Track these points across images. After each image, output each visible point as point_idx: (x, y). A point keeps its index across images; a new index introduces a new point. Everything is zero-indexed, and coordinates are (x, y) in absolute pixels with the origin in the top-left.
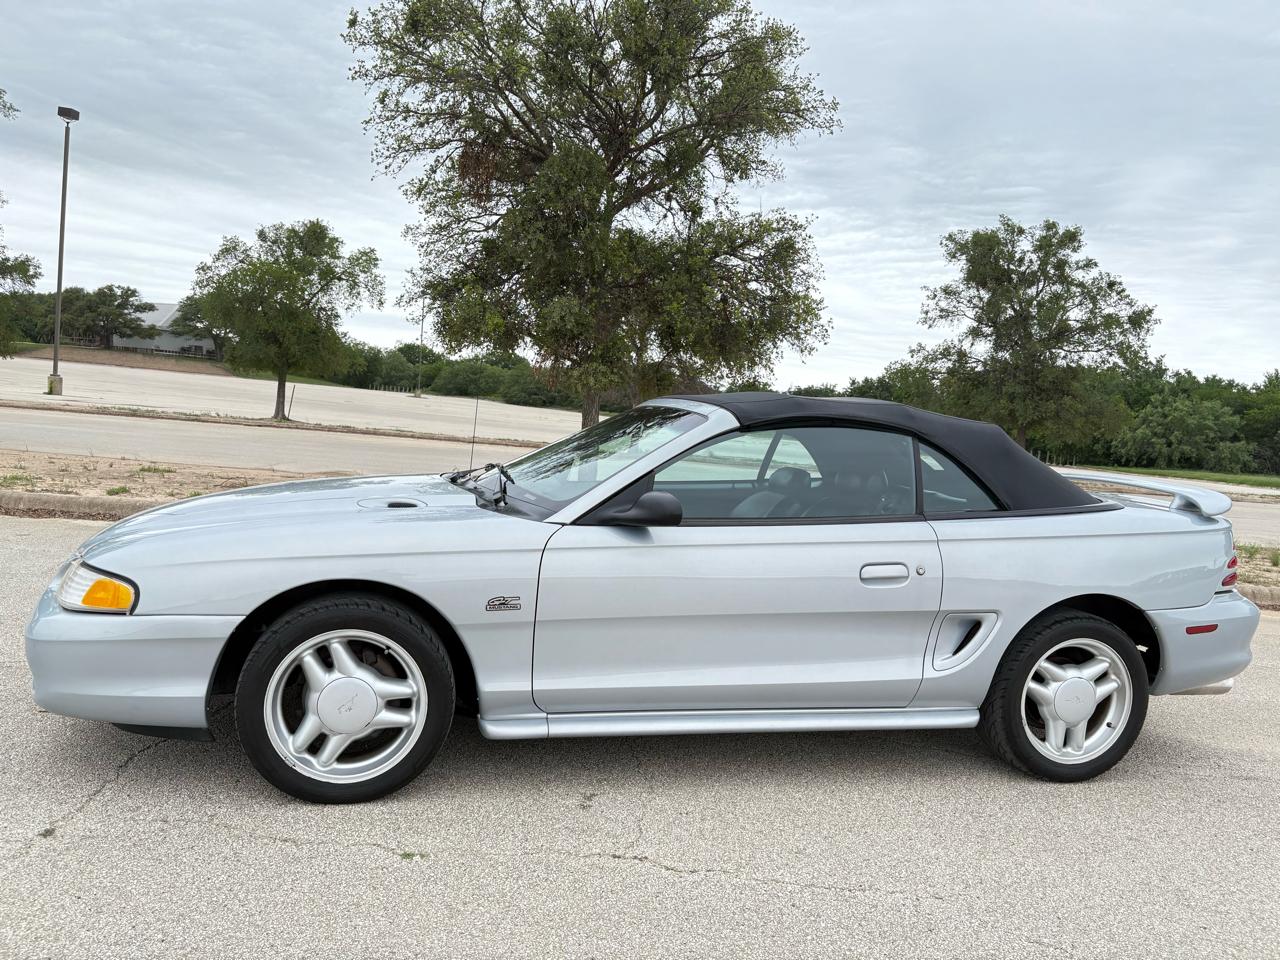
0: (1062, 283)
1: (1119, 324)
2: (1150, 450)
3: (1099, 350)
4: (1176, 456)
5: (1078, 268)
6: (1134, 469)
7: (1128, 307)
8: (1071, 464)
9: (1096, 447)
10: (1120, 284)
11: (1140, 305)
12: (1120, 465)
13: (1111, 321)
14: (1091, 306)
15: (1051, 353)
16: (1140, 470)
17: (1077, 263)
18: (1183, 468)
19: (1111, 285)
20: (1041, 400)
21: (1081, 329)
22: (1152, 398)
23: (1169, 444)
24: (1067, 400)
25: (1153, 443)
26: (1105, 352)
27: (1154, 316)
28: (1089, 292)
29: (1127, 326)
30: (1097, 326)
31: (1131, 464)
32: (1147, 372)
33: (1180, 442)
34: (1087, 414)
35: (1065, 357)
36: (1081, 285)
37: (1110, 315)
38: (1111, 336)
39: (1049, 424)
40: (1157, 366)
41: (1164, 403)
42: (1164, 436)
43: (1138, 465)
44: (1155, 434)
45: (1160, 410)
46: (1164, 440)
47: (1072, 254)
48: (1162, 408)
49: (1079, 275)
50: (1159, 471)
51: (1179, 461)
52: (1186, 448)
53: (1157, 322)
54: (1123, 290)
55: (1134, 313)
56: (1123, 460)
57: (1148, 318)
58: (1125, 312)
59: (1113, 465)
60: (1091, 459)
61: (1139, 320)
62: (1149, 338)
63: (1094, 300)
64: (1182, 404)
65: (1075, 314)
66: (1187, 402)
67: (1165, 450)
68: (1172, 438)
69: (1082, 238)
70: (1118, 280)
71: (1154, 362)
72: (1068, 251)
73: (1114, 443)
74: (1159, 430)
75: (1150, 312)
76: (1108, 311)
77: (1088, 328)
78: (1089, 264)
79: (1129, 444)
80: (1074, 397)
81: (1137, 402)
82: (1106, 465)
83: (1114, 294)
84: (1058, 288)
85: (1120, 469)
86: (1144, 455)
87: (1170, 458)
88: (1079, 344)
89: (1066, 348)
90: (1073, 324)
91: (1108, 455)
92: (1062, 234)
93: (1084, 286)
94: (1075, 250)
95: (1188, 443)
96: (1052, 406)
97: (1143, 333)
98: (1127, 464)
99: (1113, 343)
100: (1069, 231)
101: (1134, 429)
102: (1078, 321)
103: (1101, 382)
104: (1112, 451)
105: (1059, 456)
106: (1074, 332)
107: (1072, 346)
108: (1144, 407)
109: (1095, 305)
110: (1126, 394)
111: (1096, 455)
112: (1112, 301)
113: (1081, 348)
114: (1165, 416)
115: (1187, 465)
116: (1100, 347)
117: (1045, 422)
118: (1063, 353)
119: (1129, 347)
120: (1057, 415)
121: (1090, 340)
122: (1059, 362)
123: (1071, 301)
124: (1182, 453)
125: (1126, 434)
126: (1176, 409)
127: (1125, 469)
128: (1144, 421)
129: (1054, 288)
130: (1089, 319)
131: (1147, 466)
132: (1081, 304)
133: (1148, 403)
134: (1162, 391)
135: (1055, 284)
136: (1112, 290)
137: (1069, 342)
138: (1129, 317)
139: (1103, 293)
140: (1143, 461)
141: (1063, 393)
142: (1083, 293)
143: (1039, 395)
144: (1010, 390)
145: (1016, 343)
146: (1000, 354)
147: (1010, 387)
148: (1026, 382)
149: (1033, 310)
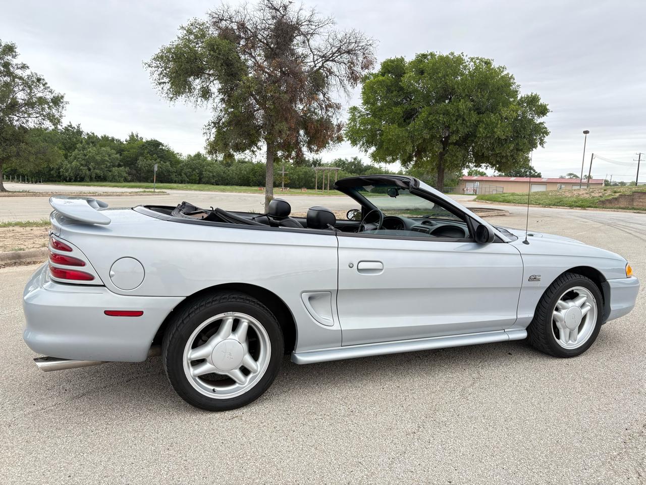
0: (9, 76)
1: (48, 103)
2: (81, 173)
3: (37, 117)
4: (94, 176)
5: (18, 68)
6: (73, 183)
7: (50, 94)
8: (40, 182)
9: (52, 172)
10: (43, 80)
11: (55, 94)
12: (66, 181)
13: (42, 101)
14: (29, 91)
15: (10, 118)
16: (77, 183)
17: (16, 65)
18: (98, 181)
19: (39, 80)
20: (7, 145)
21: (26, 104)
22: (78, 146)
23: (89, 170)
24: (23, 145)
25: (81, 169)
26: (40, 118)
27: (65, 100)
28: (27, 83)
29: (51, 104)
30: (35, 103)
31: (72, 180)
32: (73, 132)
33: (94, 169)
34: (36, 154)
35: (17, 120)
36: (21, 78)
37: (41, 98)
38: (43, 109)
39: (14, 159)
40: (77, 129)
41: (84, 148)
42: (86, 165)
43: (76, 181)
44: (82, 165)
45: (82, 152)
46: (86, 168)
47: (12, 59)
48: (83, 151)
49: (19, 72)
50: (86, 183)
51: (95, 178)
52: (98, 171)
53: (67, 103)
54: (46, 83)
55: (54, 97)
56: (68, 179)
57: (62, 100)
58: (49, 97)
59: (63, 182)
60: (51, 179)
61: (57, 101)
62: (64, 112)
63: (30, 87)
64: (92, 150)
65: (20, 95)
66: (94, 148)
67: (88, 172)
68: (90, 167)
69: (16, 50)
70: (42, 78)
72: (10, 58)
73: (61, 170)
74: (83, 162)
75: (62, 97)
76: (39, 95)
77: (30, 104)
78: (24, 67)
79: (70, 170)
80: (27, 144)
81: (70, 148)
82: (59, 182)
83: (41, 85)
84: (8, 79)
85: (67, 183)
86: (78, 175)
87: (91, 177)
88: (25, 113)
89: (17, 115)
90: (20, 101)
91: (59, 176)
92: (5, 46)
93: (23, 80)
94: (14, 57)
95: (98, 169)
96: (14, 149)
97: (60, 109)
98: (70, 181)
99: (45, 113)
100: (8, 45)
101: (71, 163)
102: (23, 100)
103: (49, 137)
104: (61, 174)
105: (32, 178)
106: (21, 106)
107: (20, 114)
108: (74, 150)
109: (31, 91)
110: (63, 144)
111: (53, 177)
112: (40, 89)
113: (26, 115)
114: (85, 156)
115: (99, 180)
116: (38, 115)
117: (11, 159)
118: (16, 118)
119: (54, 116)
120: (18, 155)
121: (31, 111)
122: (15, 123)
123: (17, 87)
124: (96, 174)
125: (67, 165)
126: (90, 152)
127: (69, 183)
128: (75, 158)
129: (5, 79)
130: (29, 99)
131: (80, 181)
132: (23, 90)
133: (75, 148)
134: (81, 142)
135: (5, 76)
136: (40, 83)
137: (19, 112)
138: (52, 99)
139: (35, 84)
140: (78, 178)
141: (20, 141)
142: (23, 83)
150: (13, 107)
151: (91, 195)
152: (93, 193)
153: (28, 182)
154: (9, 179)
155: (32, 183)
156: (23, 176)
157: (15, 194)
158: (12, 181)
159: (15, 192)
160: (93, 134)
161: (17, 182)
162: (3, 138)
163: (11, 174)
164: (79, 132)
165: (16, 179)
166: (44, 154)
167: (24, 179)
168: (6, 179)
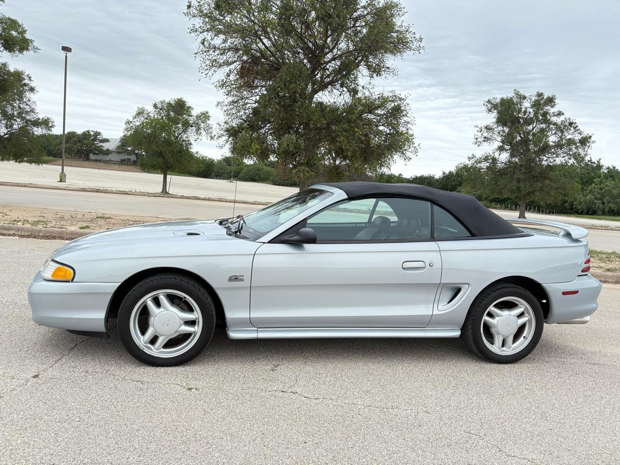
0: (545, 123)
1: (575, 144)
2: (594, 206)
3: (564, 157)
4: (607, 209)
5: (554, 116)
6: (585, 216)
7: (579, 135)
8: (553, 213)
9: (566, 205)
10: (575, 123)
11: (585, 134)
12: (578, 213)
13: (571, 142)
14: (560, 135)
15: (539, 158)
16: (588, 216)
17: (553, 113)
18: (610, 215)
19: (571, 124)
20: (533, 182)
21: (555, 146)
22: (595, 180)
23: (603, 203)
24: (547, 182)
25: (595, 203)
26: (567, 158)
27: (592, 139)
28: (560, 128)
29: (578, 145)
30: (563, 145)
31: (584, 213)
32: (592, 167)
33: (609, 202)
34: (557, 189)
35: (546, 160)
36: (555, 124)
37: (570, 139)
38: (570, 150)
39: (537, 194)
40: (597, 164)
41: (601, 183)
42: (601, 199)
43: (587, 214)
44: (596, 198)
45: (598, 186)
46: (601, 201)
47: (551, 109)
48: (600, 185)
49: (554, 119)
50: (598, 217)
51: (608, 212)
52: (612, 205)
53: (593, 142)
54: (577, 126)
55: (582, 138)
56: (580, 211)
57: (589, 140)
58: (577, 137)
59: (574, 214)
60: (564, 211)
61: (585, 141)
62: (589, 151)
63: (562, 132)
64: (610, 183)
65: (552, 139)
66: (613, 182)
67: (601, 206)
68: (605, 200)
69: (556, 101)
70: (574, 121)
71: (596, 162)
72: (548, 108)
73: (575, 203)
74: (598, 196)
75: (590, 137)
76: (569, 137)
77: (559, 145)
78: (560, 114)
79: (583, 203)
80: (551, 180)
81: (587, 182)
82: (571, 214)
83: (572, 128)
84: (544, 126)
85: (578, 215)
86: (590, 209)
87: (603, 210)
88: (554, 154)
89: (547, 156)
90: (551, 143)
91: (572, 209)
92: (546, 99)
93: (557, 125)
94: (552, 107)
95: (613, 203)
96: (539, 184)
97: (586, 148)
98: (582, 213)
99: (571, 153)
100: (549, 97)
101: (585, 196)
102: (554, 142)
103: (568, 172)
104: (574, 207)
105: (547, 209)
106: (551, 147)
107: (550, 155)
108: (591, 184)
109: (562, 134)
110: (581, 178)
111: (566, 209)
112: (571, 132)
113: (554, 156)
114: (601, 189)
115: (612, 214)
116: (564, 155)
117: (535, 193)
118: (545, 158)
119: (579, 155)
120: (542, 189)
121: (560, 151)
122: (544, 163)
123: (551, 132)
124: (610, 208)
125: (581, 198)
126: (607, 186)
127: (580, 216)
128: (591, 192)
129: (541, 126)
130: (559, 141)
131: (592, 214)
132: (555, 134)
133: (592, 183)
134: (599, 177)
135: (541, 124)
136: (571, 127)
137: (549, 153)
138: (580, 140)
139: (566, 128)
140: (590, 211)
141: (545, 178)
142: (556, 128)
143: (533, 179)
144: (518, 177)
145: (522, 153)
146: (513, 159)
147: (518, 175)
148: (526, 173)
149: (531, 137)
150: (545, 149)
151: (602, 228)
152: (605, 227)
153: (543, 212)
154: (527, 209)
158: (528, 211)
160: (614, 168)
161: (533, 212)
162: (532, 176)
163: (528, 205)
164: (599, 167)
165: (532, 210)
166: (564, 189)
167: (539, 209)
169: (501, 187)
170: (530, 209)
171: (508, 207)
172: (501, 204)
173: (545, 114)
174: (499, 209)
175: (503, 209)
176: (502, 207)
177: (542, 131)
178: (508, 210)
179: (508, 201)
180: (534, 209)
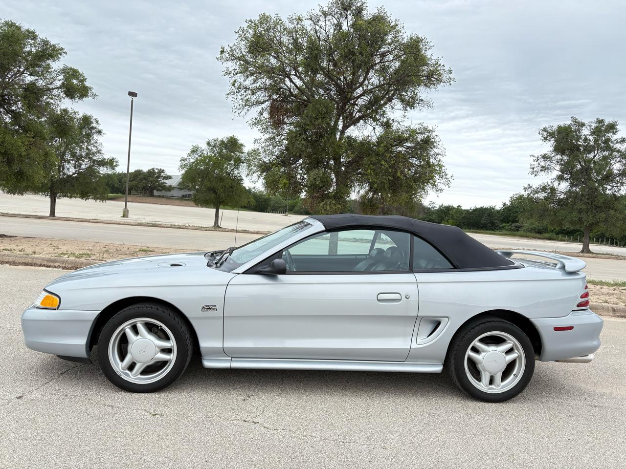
5: (617, 143)
14: (625, 162)
15: (603, 187)
17: (616, 140)
20: (597, 212)
21: (620, 174)
24: (612, 212)
28: (624, 155)
34: (624, 219)
35: (610, 189)
36: (619, 151)
39: (601, 225)
47: (613, 135)
49: (618, 146)
65: (616, 167)
69: (617, 127)
72: (610, 134)
77: (623, 174)
78: (624, 141)
80: (616, 210)
84: (606, 153)
88: (618, 182)
89: (611, 184)
90: (615, 172)
92: (607, 125)
93: (621, 152)
94: (614, 133)
96: (603, 215)
102: (618, 170)
106: (616, 176)
107: (614, 183)
113: (619, 185)
118: (609, 187)
121: (625, 180)
122: (608, 192)
123: (614, 160)
129: (604, 153)
132: (620, 161)
135: (604, 151)
137: (614, 181)
141: (610, 208)
142: (621, 155)
143: (595, 209)
144: (579, 207)
145: (583, 182)
146: (574, 189)
147: (579, 205)
148: (588, 203)
149: (592, 166)
150: (609, 177)
153: (616, 245)
154: (599, 242)
155: (620, 246)
156: (612, 240)
157: (599, 255)
158: (601, 244)
159: (599, 254)
161: (606, 245)
162: (595, 206)
163: (600, 237)
165: (604, 242)
167: (613, 242)
168: (596, 241)
169: (561, 218)
170: (602, 241)
171: (577, 240)
172: (569, 236)
173: (607, 141)
174: (567, 241)
175: (571, 242)
176: (570, 239)
177: (605, 158)
178: (577, 242)
179: (578, 233)
180: (606, 242)
